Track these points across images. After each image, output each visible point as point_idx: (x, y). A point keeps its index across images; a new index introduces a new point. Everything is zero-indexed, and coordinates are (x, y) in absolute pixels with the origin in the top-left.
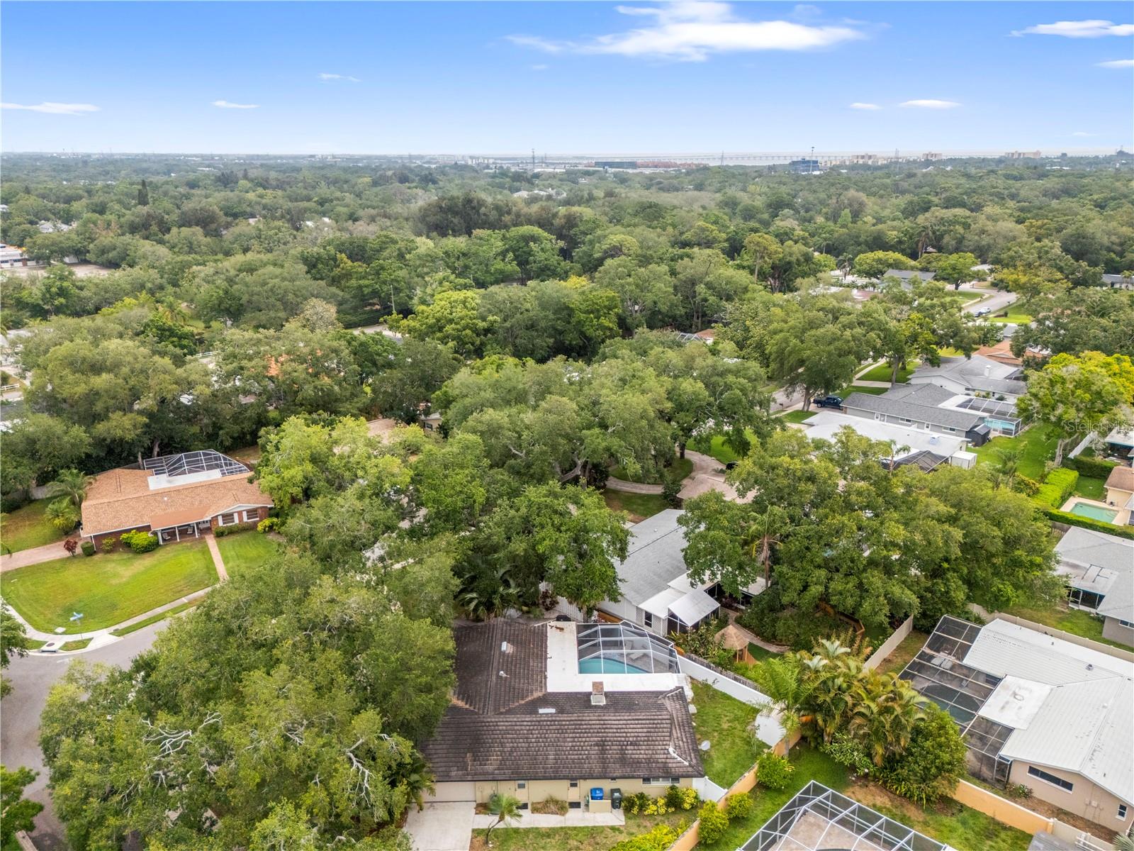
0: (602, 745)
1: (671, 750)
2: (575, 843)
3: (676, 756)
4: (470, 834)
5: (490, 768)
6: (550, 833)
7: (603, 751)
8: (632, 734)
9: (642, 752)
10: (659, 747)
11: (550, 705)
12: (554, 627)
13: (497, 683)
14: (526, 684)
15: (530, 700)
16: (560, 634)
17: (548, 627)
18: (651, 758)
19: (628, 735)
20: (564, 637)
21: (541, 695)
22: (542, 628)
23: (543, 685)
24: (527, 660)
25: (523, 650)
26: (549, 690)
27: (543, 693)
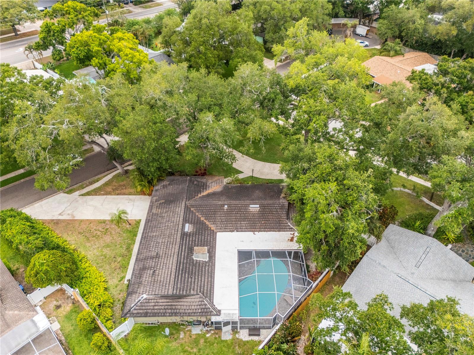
0: (157, 257)
1: (145, 296)
2: (119, 260)
3: (139, 299)
6: (129, 249)
7: (152, 258)
8: (160, 272)
9: (147, 279)
10: (148, 289)
11: (196, 231)
12: (292, 236)
13: (218, 205)
14: (223, 220)
15: (205, 223)
16: (287, 240)
17: (292, 233)
18: (142, 284)
19: (161, 270)
20: (282, 242)
21: (212, 229)
22: (289, 229)
23: (225, 230)
24: (246, 220)
25: (256, 217)
26: (218, 234)
27: (215, 231)
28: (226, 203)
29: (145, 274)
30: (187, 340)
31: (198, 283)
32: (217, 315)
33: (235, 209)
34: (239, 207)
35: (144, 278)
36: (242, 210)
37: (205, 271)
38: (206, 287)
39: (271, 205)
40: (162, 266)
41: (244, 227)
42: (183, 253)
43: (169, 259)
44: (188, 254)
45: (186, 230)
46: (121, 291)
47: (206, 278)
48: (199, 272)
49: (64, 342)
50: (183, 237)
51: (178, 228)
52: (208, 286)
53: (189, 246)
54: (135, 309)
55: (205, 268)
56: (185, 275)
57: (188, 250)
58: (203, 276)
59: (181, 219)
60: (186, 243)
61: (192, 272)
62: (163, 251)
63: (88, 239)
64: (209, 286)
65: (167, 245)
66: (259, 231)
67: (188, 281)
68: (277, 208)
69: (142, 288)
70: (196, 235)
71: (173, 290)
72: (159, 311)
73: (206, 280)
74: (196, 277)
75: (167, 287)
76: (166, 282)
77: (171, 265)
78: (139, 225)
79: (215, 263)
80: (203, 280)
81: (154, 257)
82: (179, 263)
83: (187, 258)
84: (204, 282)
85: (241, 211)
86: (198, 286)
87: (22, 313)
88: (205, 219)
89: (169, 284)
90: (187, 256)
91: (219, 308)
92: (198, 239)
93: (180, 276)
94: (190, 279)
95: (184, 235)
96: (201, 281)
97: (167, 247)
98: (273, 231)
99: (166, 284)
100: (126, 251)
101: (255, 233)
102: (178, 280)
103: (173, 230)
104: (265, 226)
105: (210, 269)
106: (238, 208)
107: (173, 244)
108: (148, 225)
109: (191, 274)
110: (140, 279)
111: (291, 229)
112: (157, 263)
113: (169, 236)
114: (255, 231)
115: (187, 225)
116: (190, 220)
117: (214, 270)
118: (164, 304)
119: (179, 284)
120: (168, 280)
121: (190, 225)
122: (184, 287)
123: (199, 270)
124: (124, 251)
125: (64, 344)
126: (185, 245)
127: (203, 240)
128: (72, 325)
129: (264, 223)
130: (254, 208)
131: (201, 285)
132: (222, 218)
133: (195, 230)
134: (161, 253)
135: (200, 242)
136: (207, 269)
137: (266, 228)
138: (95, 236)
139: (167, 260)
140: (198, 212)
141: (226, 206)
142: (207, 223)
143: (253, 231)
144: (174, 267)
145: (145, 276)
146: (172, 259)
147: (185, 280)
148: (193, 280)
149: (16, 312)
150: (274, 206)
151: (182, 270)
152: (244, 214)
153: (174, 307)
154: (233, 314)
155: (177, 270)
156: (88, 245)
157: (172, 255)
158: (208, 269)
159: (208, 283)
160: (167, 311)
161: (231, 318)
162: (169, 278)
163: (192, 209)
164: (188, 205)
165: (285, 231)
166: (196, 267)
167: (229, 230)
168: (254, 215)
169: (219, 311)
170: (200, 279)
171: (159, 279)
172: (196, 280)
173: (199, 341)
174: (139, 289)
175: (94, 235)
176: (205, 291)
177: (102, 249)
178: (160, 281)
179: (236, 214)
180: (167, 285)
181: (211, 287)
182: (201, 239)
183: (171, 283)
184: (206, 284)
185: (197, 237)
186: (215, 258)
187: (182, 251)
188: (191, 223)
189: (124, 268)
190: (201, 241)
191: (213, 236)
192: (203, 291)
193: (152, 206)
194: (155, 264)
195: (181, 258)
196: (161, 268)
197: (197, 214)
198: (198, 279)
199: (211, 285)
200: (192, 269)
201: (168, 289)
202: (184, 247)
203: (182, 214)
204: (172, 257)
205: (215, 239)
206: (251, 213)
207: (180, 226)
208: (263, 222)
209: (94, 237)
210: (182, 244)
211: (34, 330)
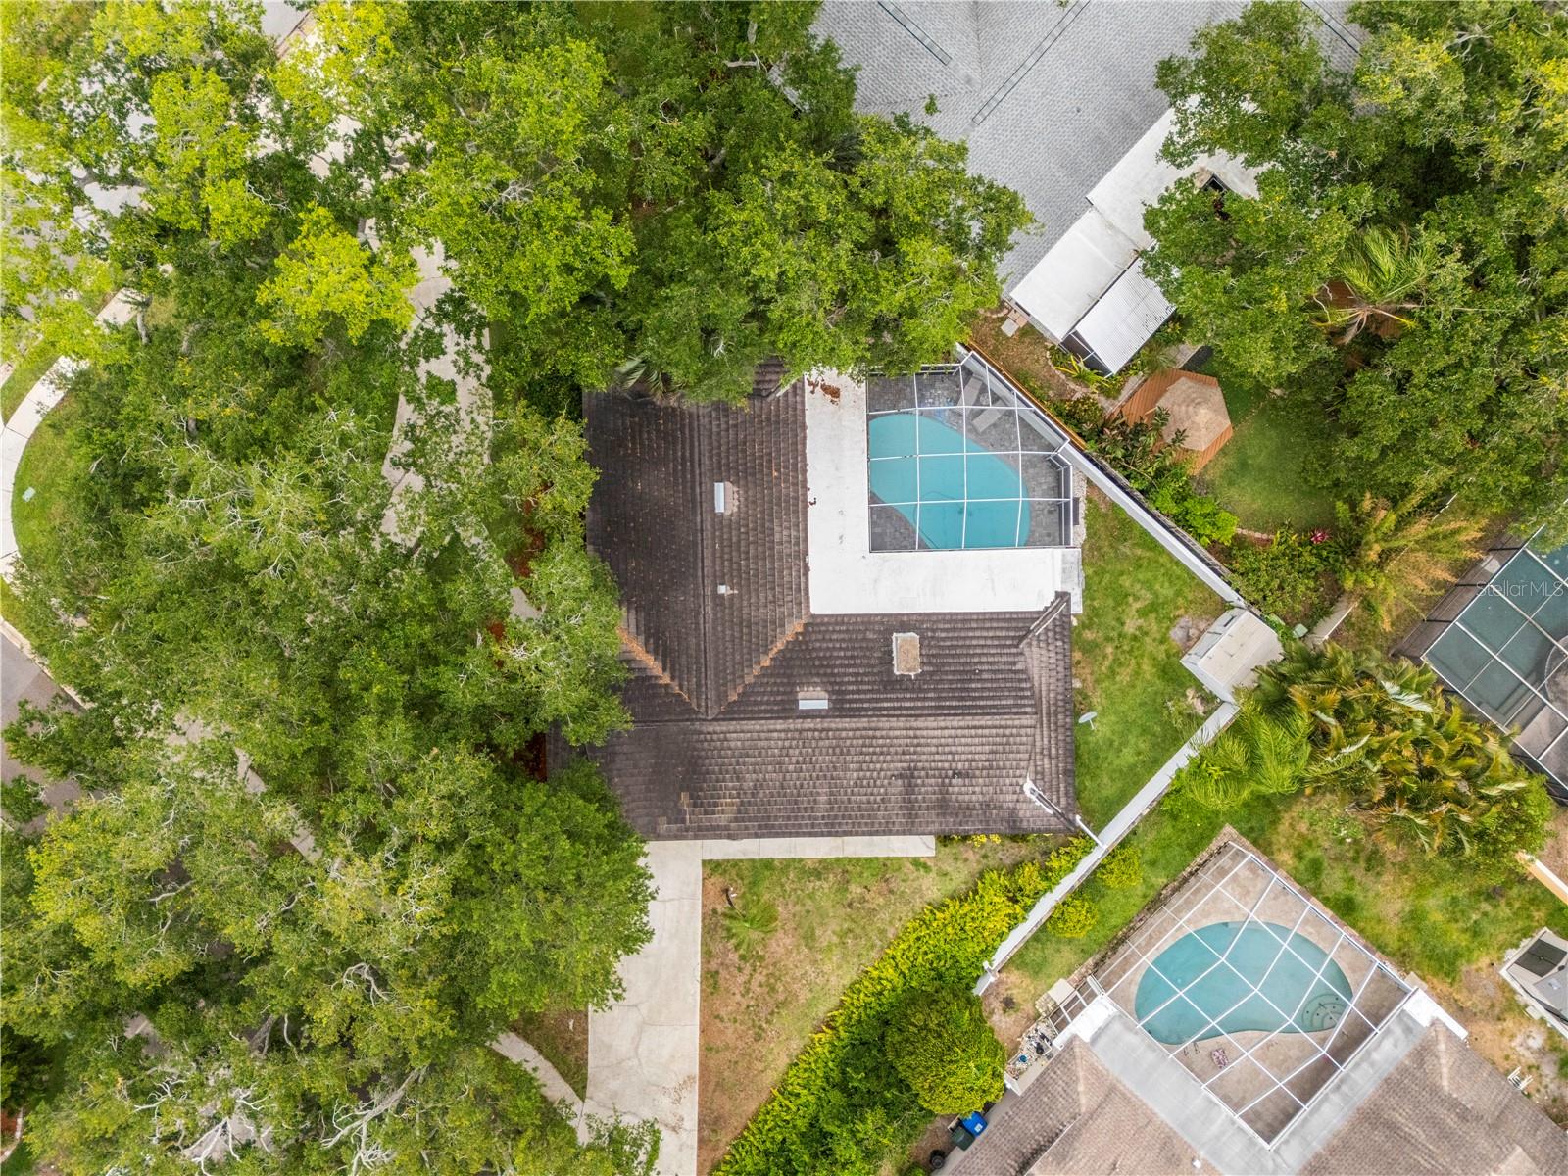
0: (909, 776)
1: (1028, 786)
2: (859, 890)
3: (1034, 798)
4: (699, 871)
5: (722, 819)
6: (820, 870)
7: (910, 789)
8: (964, 757)
9: (977, 789)
10: (1008, 781)
11: (818, 675)
12: (818, 389)
13: (715, 614)
14: (770, 598)
15: (780, 651)
16: (832, 407)
17: (808, 389)
18: (991, 800)
19: (957, 757)
20: (840, 420)
21: (800, 630)
22: (795, 395)
23: (802, 592)
24: (767, 525)
25: (759, 495)
26: (815, 609)
27: (804, 621)
28: (708, 590)
29: (961, 797)
30: (1087, 671)
31: (993, 655)
32: (1068, 601)
33: (731, 560)
34: (722, 546)
35: (974, 797)
36: (734, 539)
37: (951, 639)
38: (998, 634)
39: (715, 444)
40: (943, 757)
41: (793, 533)
42: (907, 704)
43: (922, 741)
44: (907, 690)
45: (824, 704)
46: (956, 859)
47: (971, 634)
48: (960, 656)
49: (1098, 957)
50: (851, 709)
51: (815, 730)
52: (995, 629)
53: (878, 691)
54: (1058, 803)
55: (944, 639)
56: (975, 690)
57: (893, 691)
58: (968, 642)
59: (780, 725)
60: (869, 701)
61: (961, 673)
62: (892, 761)
63: (783, 1004)
64: (995, 625)
65: (874, 753)
66: (805, 488)
67: (991, 681)
68: (723, 427)
69: (1002, 797)
70: (833, 675)
71: (1026, 714)
72: (1061, 744)
73: (978, 634)
74: (976, 660)
75: (1015, 731)
76: (997, 735)
77: (946, 733)
78: (728, 861)
79: (920, 614)
80: (982, 642)
81: (910, 785)
82: (938, 711)
83: (921, 690)
84: (985, 638)
85: (739, 541)
86: (1000, 654)
87: (1081, 1074)
88: (766, 652)
89: (1007, 727)
90: (913, 691)
91: (1052, 597)
92: (849, 666)
93: (982, 703)
94: (985, 676)
95: (841, 709)
96: (983, 646)
97: (882, 753)
98: (804, 444)
99: (1004, 736)
100: (826, 879)
101: (810, 499)
102: (994, 706)
103: (821, 743)
104: (786, 468)
105: (941, 626)
106: (727, 550)
107: (874, 737)
108: (780, 827)
109: (969, 674)
110: (974, 809)
111: (797, 390)
112: (931, 773)
113: (841, 753)
114: (805, 500)
115: (804, 705)
116: (779, 698)
117: (944, 614)
118: (1045, 733)
119: (1004, 702)
120: (994, 731)
121: (800, 695)
122: (1010, 689)
123: (953, 656)
124: (826, 885)
125: (1103, 953)
126: (878, 700)
127: (849, 653)
128: (1059, 950)
129: (778, 471)
130: (724, 498)
131: (996, 646)
132: (763, 600)
133: (817, 680)
134: (899, 765)
135: (858, 661)
136: (943, 635)
137: (795, 464)
138: (769, 985)
139: (928, 745)
140: (742, 677)
141: (723, 590)
142: (780, 645)
143: (806, 507)
144: (956, 722)
145: (967, 797)
146: (925, 733)
147: (989, 689)
148: (986, 667)
149: (1081, 1088)
150: (719, 434)
151: (962, 698)
152: (747, 533)
153: (1052, 708)
154: (1064, 562)
155: (964, 712)
156: (804, 995)
157: (911, 733)
158: (943, 630)
159: (988, 629)
160: (1061, 723)
161: (1075, 566)
162: (986, 732)
163: (733, 697)
164: (716, 711)
165: (803, 410)
166: (943, 665)
167: (802, 579)
168: (748, 502)
169: (1058, 595)
170: (978, 651)
171: (983, 757)
172: (984, 659)
173: (1088, 643)
174: (1005, 805)
175: (767, 989)
176: (1012, 634)
177: (821, 951)
178: (992, 752)
179: (747, 559)
180: (1008, 732)
181: (998, 620)
182: (845, 657)
183: (1003, 723)
184: (991, 634)
185: (842, 670)
186: (903, 615)
187: (900, 708)
188: (793, 693)
189: (884, 868)
190: (852, 657)
191: (829, 624)
192: (1013, 638)
193: (699, 829)
194: (934, 777)
195: (923, 708)
196: (950, 757)
197: (749, 680)
198: (980, 655)
199: (991, 620)
200: (953, 673)
201: (1022, 727)
202: (886, 704)
203: (757, 726)
204: (919, 733)
205: (839, 620)
206: (743, 509)
207: (809, 724)
208: (775, 474)
209: (773, 989)
210: (874, 709)
211: (1117, 1027)
